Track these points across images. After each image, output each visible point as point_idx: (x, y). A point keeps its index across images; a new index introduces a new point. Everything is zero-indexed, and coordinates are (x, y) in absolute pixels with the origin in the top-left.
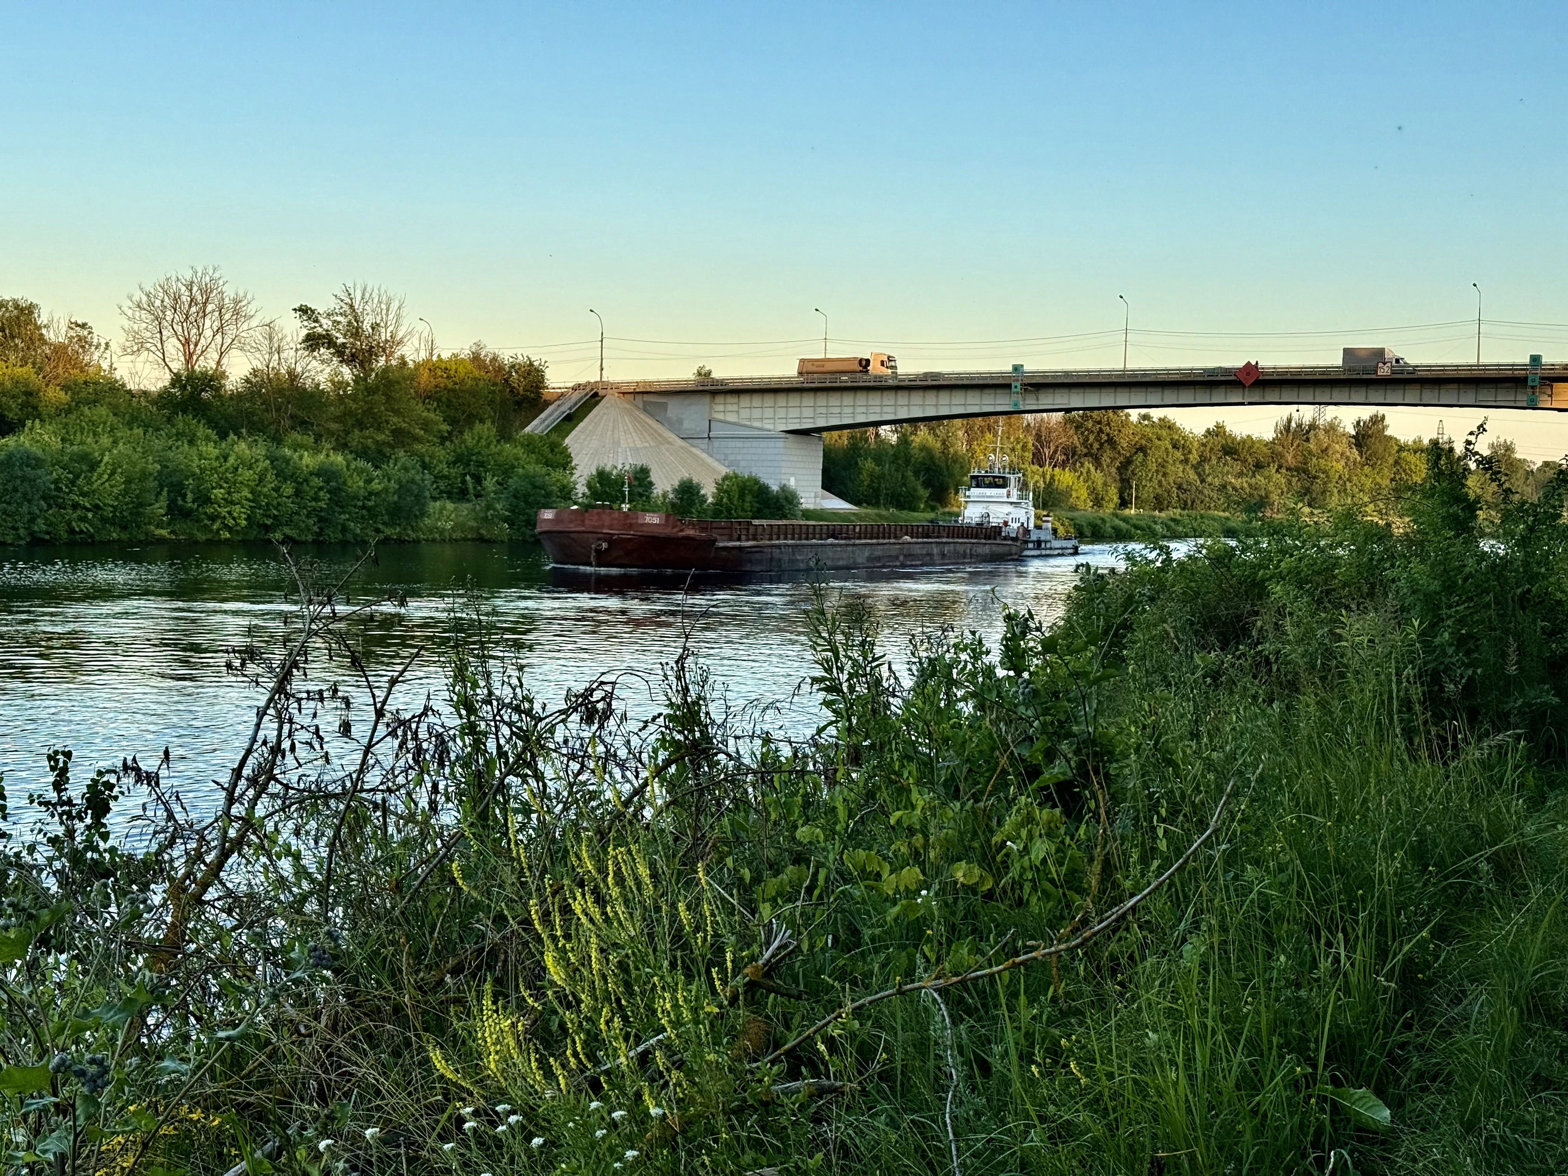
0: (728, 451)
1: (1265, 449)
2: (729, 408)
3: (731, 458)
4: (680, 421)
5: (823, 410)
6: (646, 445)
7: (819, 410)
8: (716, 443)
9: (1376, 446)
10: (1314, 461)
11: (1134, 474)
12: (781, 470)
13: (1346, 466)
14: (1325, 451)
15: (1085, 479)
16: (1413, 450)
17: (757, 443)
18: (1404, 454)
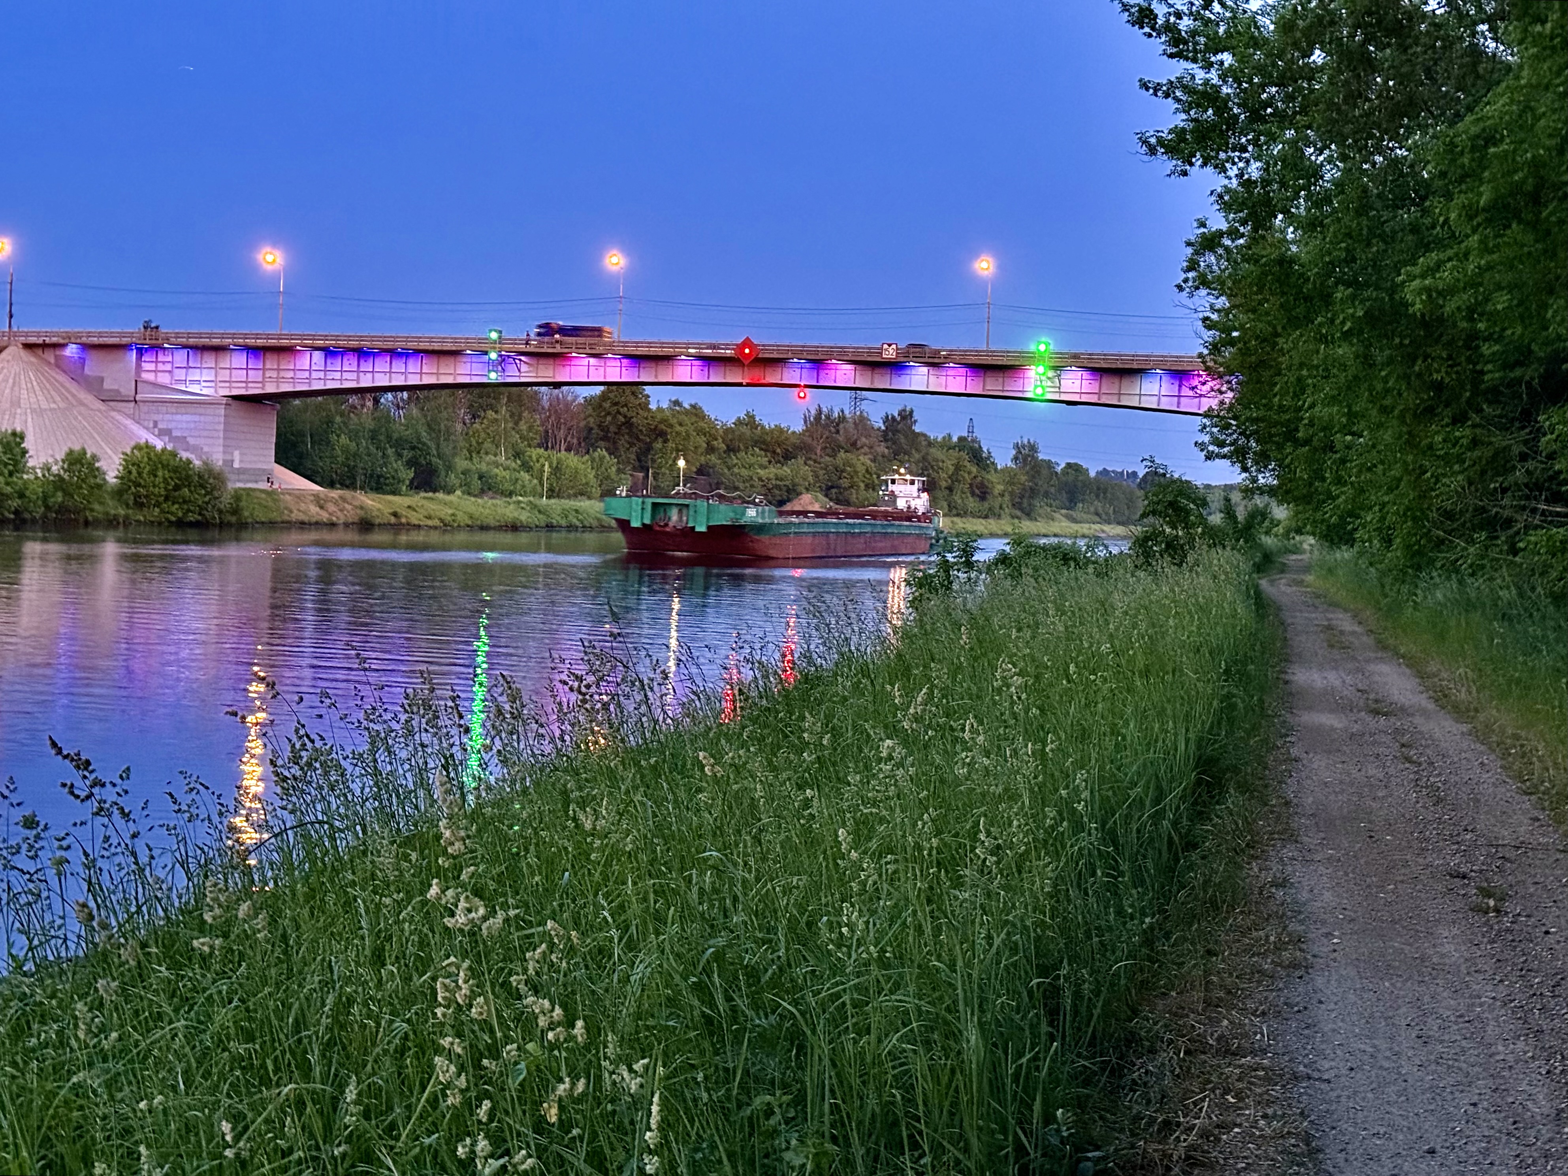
0: (156, 417)
1: (793, 440)
2: (161, 367)
3: (160, 426)
4: (101, 380)
5: (274, 374)
6: (53, 406)
7: (268, 374)
8: (144, 408)
9: (903, 440)
10: (842, 454)
11: (653, 461)
12: (221, 441)
13: (874, 460)
14: (854, 444)
15: (597, 465)
16: (942, 447)
17: (191, 409)
18: (933, 450)
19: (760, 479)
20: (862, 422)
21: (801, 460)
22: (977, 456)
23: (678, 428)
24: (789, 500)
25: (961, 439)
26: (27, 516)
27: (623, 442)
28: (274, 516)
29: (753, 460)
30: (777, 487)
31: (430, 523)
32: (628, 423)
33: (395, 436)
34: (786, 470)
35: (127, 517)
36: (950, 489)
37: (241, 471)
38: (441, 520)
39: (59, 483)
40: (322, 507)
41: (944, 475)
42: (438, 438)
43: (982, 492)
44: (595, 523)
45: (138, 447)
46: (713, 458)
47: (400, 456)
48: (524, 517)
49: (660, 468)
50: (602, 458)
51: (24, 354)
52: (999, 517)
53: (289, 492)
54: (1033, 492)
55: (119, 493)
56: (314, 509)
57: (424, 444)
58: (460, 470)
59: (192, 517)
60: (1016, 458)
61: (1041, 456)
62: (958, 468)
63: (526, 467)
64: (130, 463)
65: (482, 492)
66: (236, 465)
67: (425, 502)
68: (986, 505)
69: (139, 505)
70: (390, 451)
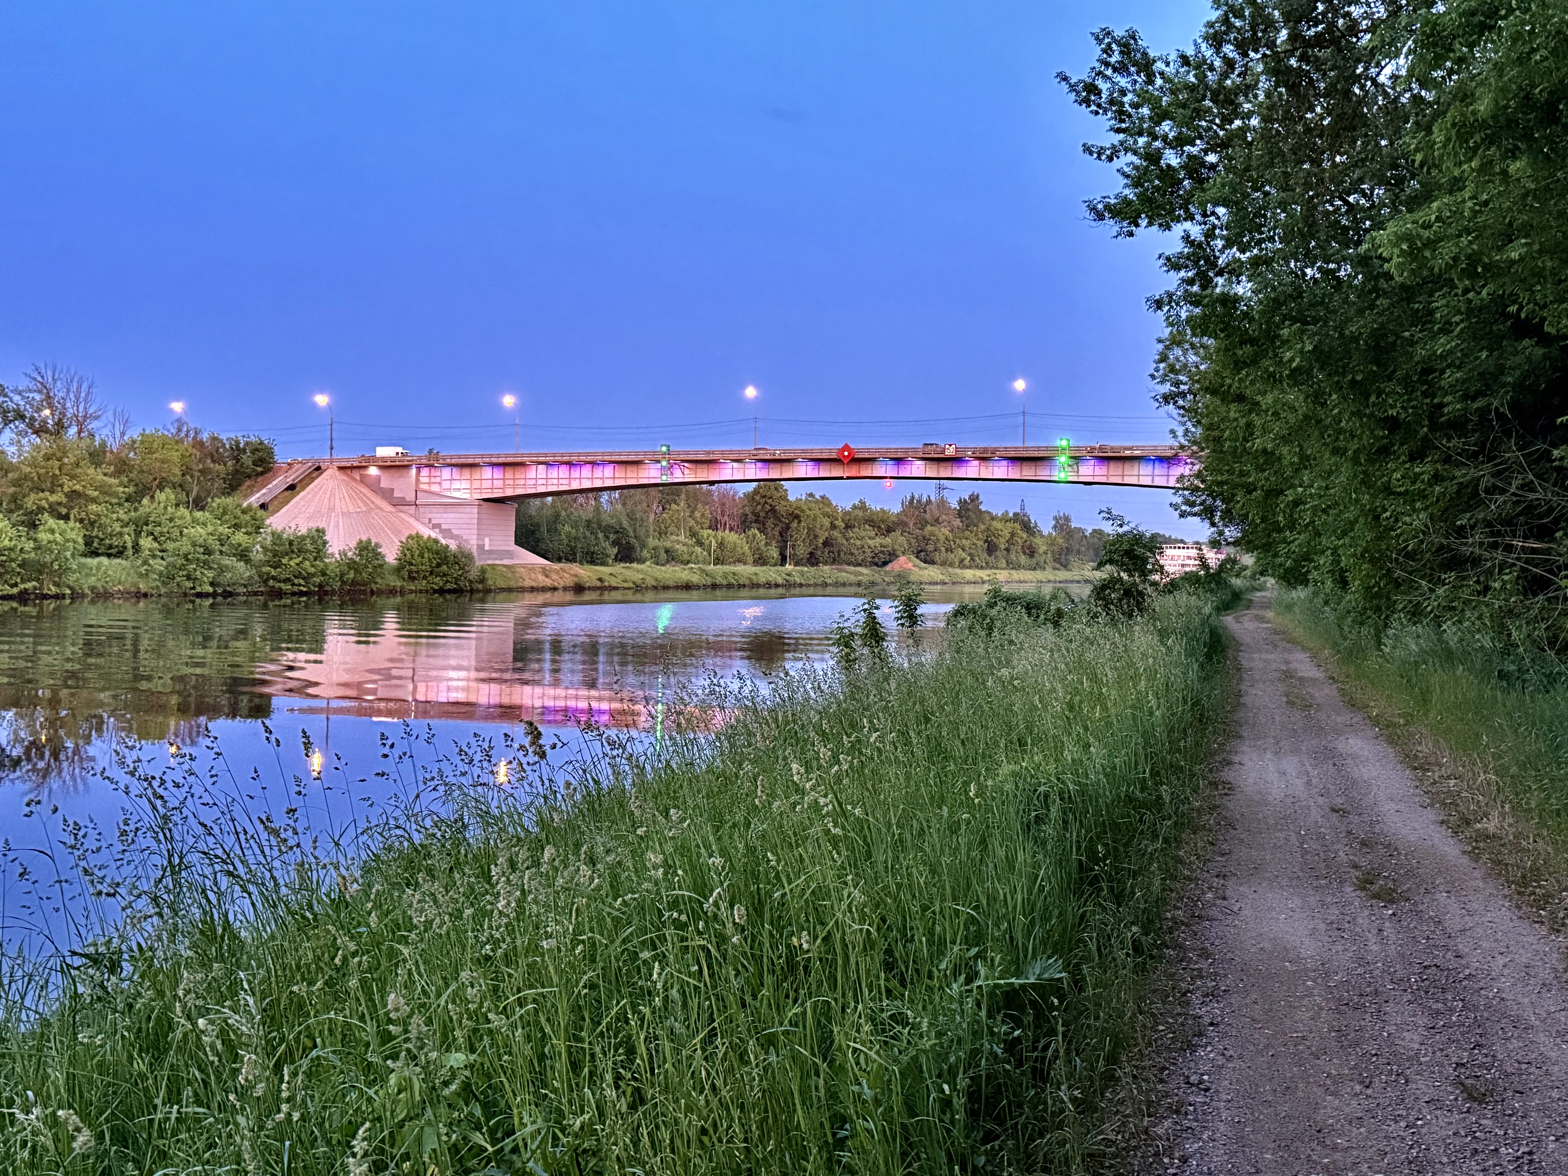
1: (893, 518)
2: (432, 479)
3: (434, 521)
4: (393, 491)
5: (510, 482)
7: (507, 482)
8: (422, 509)
9: (973, 516)
10: (929, 528)
11: (791, 536)
12: (475, 532)
13: (952, 531)
14: (937, 520)
15: (751, 541)
16: (1001, 520)
17: (456, 509)
18: (994, 523)
19: (869, 547)
20: (942, 503)
21: (898, 532)
22: (1027, 527)
23: (808, 512)
24: (890, 561)
25: (1015, 514)
26: (328, 588)
27: (770, 523)
28: (512, 584)
29: (864, 534)
30: (882, 552)
31: (626, 585)
32: (773, 510)
33: (604, 524)
34: (888, 541)
35: (402, 587)
36: (1008, 550)
37: (490, 552)
38: (634, 583)
39: (352, 565)
40: (547, 576)
41: (1002, 540)
42: (635, 524)
43: (1031, 552)
44: (747, 582)
45: (410, 537)
46: (835, 533)
47: (607, 538)
48: (695, 579)
49: (796, 541)
50: (754, 536)
51: (338, 474)
52: (1044, 569)
53: (523, 566)
54: (1069, 550)
55: (398, 570)
56: (541, 577)
57: (624, 529)
58: (651, 546)
59: (449, 586)
60: (1055, 527)
61: (1073, 525)
62: (1013, 534)
63: (700, 543)
64: (406, 549)
65: (668, 562)
66: (487, 548)
67: (623, 570)
68: (1034, 560)
69: (412, 578)
70: (600, 535)
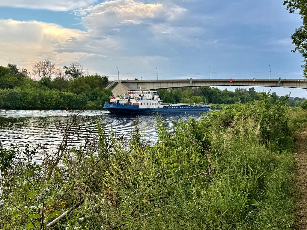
1: (234, 93)
2: (141, 85)
4: (132, 87)
9: (252, 93)
11: (211, 97)
13: (247, 96)
14: (244, 94)
20: (245, 90)
21: (235, 97)
23: (215, 92)
29: (227, 97)
32: (207, 92)
42: (179, 95)
47: (174, 97)
50: (203, 97)
51: (121, 84)
63: (192, 99)
